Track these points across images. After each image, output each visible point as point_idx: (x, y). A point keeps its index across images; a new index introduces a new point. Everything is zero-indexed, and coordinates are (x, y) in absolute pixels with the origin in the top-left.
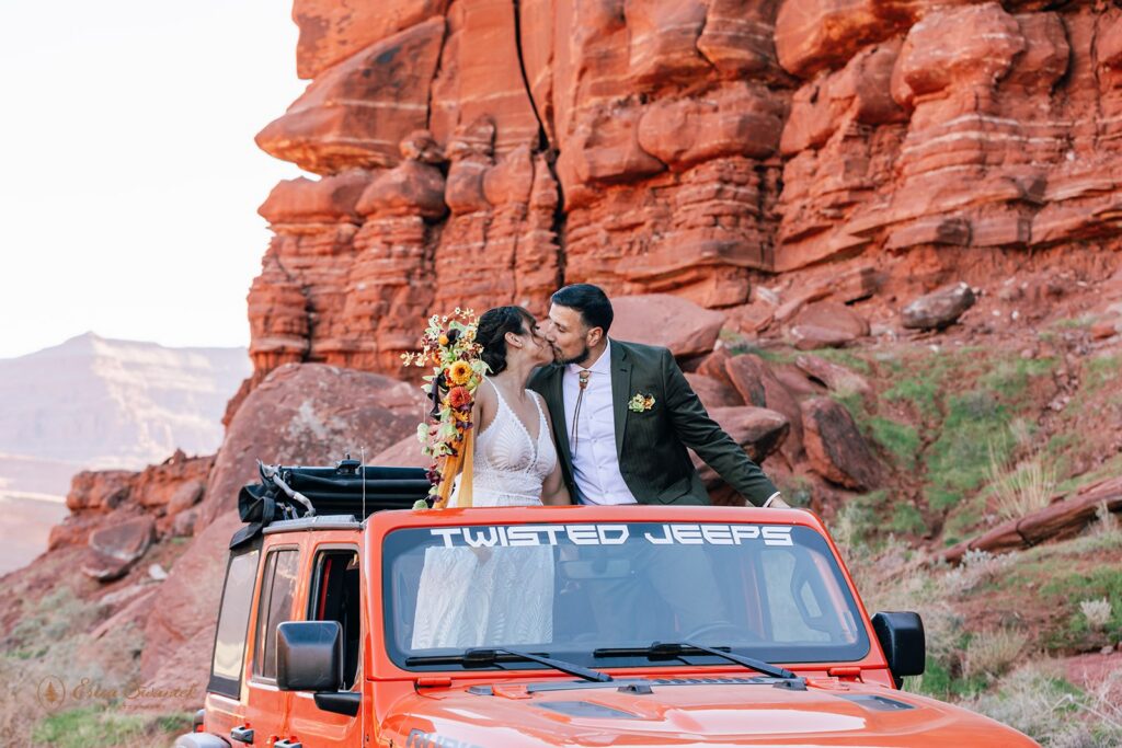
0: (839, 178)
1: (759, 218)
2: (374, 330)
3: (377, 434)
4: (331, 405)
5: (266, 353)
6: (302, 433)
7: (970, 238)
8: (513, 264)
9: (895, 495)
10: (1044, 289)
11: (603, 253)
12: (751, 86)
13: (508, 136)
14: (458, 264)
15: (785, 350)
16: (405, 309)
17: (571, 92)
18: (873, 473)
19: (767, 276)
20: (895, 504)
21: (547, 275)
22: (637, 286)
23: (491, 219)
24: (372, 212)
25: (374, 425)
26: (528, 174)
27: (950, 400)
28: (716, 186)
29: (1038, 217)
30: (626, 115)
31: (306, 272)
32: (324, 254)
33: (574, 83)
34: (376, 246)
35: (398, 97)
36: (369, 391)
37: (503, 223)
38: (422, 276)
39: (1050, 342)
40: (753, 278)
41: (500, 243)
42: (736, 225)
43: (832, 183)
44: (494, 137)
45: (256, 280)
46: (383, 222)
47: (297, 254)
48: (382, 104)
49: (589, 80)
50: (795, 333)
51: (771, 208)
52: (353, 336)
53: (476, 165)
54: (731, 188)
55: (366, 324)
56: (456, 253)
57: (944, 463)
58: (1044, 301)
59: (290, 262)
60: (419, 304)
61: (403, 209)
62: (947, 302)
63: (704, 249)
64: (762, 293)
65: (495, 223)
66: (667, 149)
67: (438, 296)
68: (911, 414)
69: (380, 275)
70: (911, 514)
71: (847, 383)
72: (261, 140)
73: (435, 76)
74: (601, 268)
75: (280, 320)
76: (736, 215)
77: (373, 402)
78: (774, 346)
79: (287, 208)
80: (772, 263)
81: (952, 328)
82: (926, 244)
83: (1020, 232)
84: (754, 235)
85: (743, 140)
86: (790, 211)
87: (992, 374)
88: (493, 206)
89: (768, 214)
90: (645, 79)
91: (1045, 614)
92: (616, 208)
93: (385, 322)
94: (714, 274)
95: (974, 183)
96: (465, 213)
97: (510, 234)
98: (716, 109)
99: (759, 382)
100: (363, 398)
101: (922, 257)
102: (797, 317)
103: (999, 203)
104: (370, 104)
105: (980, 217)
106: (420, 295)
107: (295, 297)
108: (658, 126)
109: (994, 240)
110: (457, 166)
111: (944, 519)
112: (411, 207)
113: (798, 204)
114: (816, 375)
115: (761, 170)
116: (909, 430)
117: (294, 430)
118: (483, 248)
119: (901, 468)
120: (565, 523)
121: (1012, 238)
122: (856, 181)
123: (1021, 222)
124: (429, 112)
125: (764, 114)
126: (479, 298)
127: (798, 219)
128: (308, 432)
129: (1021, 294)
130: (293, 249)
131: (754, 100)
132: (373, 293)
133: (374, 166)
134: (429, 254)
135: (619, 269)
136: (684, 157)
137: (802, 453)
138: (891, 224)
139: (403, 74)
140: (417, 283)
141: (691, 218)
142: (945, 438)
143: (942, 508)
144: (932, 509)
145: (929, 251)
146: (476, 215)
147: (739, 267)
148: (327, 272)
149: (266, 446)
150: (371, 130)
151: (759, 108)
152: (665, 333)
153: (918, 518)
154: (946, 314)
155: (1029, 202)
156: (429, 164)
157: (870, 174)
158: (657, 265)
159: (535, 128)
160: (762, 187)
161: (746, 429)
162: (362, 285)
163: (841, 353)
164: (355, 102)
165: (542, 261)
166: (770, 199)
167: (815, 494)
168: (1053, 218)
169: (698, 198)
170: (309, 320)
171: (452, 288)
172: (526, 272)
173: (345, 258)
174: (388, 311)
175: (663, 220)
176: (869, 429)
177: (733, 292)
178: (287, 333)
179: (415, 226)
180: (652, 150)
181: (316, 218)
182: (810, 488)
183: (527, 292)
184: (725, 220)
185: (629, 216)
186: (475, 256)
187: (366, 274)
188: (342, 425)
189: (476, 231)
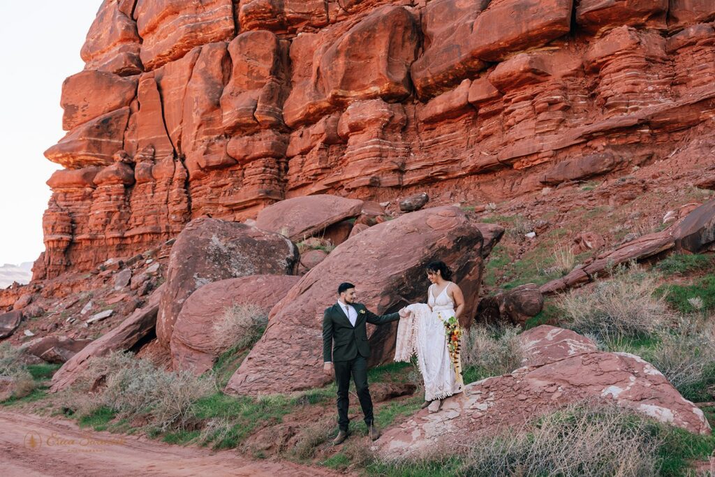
0: (317, 164)
1: (279, 181)
2: (104, 230)
4: (226, 237)
6: (215, 250)
7: (380, 184)
8: (167, 202)
11: (209, 196)
12: (274, 131)
13: (160, 153)
14: (141, 203)
16: (118, 221)
17: (194, 134)
21: (184, 206)
22: (225, 209)
23: (155, 185)
24: (102, 182)
26: (173, 167)
28: (263, 168)
29: (404, 176)
30: (221, 142)
31: (69, 208)
32: (78, 200)
33: (195, 130)
34: (103, 196)
35: (111, 137)
36: (240, 230)
37: (162, 185)
38: (125, 208)
41: (161, 194)
42: (271, 184)
43: (313, 166)
44: (154, 153)
45: (46, 211)
46: (106, 186)
47: (65, 201)
48: (104, 140)
49: (203, 129)
51: (283, 177)
52: (94, 233)
53: (148, 164)
54: (268, 169)
55: (101, 228)
56: (140, 199)
59: (62, 204)
60: (124, 219)
61: (116, 181)
62: (419, 200)
63: (260, 192)
65: (157, 186)
66: (240, 154)
67: (132, 216)
69: (106, 208)
72: (46, 154)
73: (126, 130)
74: (209, 202)
75: (60, 227)
76: (271, 180)
79: (62, 182)
82: (364, 186)
83: (399, 181)
84: (278, 187)
85: (273, 151)
86: (293, 178)
88: (156, 180)
89: (281, 180)
90: (229, 128)
92: (215, 178)
93: (109, 227)
94: (263, 202)
95: (378, 164)
96: (143, 183)
97: (165, 191)
98: (260, 140)
101: (363, 191)
103: (390, 171)
104: (99, 140)
105: (382, 176)
106: (124, 215)
107: (66, 218)
108: (235, 146)
109: (389, 185)
110: (139, 164)
112: (119, 180)
113: (296, 175)
115: (278, 163)
117: (211, 249)
118: (152, 196)
121: (397, 183)
122: (324, 165)
123: (399, 177)
124: (123, 144)
125: (279, 142)
126: (152, 216)
127: (297, 180)
130: (63, 198)
131: (276, 136)
132: (103, 215)
133: (100, 165)
134: (127, 199)
135: (220, 201)
136: (247, 158)
138: (343, 180)
139: (113, 128)
140: (123, 211)
141: (253, 181)
145: (366, 189)
146: (149, 183)
147: (273, 200)
148: (80, 207)
149: (199, 257)
150: (100, 150)
151: (278, 139)
152: (337, 209)
154: (419, 204)
155: (401, 171)
156: (126, 163)
157: (329, 163)
158: (238, 199)
159: (172, 149)
160: (279, 169)
162: (97, 212)
164: (92, 139)
165: (181, 201)
166: (283, 174)
168: (413, 176)
169: (255, 173)
170: (72, 227)
171: (139, 212)
172: (173, 205)
173: (88, 201)
174: (110, 223)
175: (239, 182)
178: (63, 233)
179: (121, 188)
180: (233, 156)
181: (75, 185)
183: (174, 212)
184: (267, 181)
185: (222, 181)
186: (149, 199)
187: (98, 208)
188: (234, 246)
189: (149, 189)
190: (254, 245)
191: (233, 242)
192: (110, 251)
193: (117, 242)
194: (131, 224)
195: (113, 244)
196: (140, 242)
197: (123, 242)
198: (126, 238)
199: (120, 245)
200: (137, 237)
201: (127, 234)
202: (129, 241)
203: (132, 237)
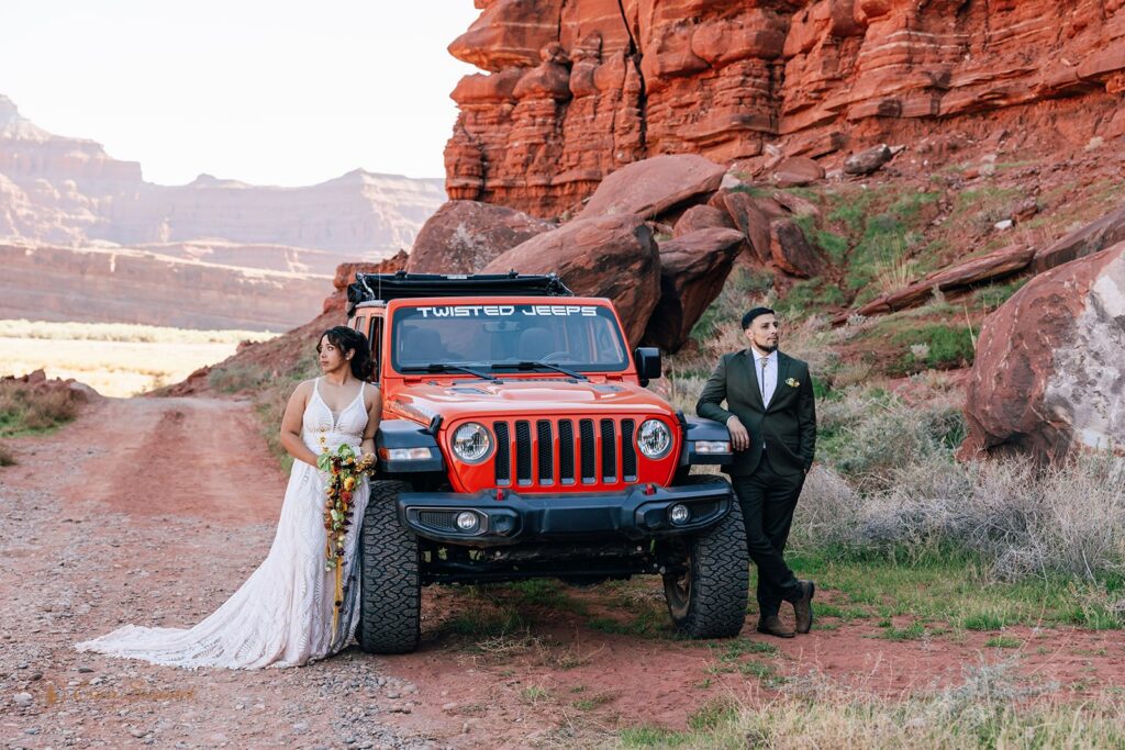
0: (820, 73)
1: (769, 98)
2: (524, 173)
3: (505, 244)
4: (476, 226)
5: (456, 188)
6: (458, 244)
7: (901, 112)
8: (612, 130)
9: (827, 280)
10: (945, 145)
11: (670, 122)
12: (765, 11)
13: (610, 45)
14: (578, 130)
15: (769, 188)
16: (544, 159)
17: (650, 16)
18: (814, 267)
19: (774, 137)
20: (826, 286)
21: (634, 137)
22: (691, 144)
23: (599, 100)
24: (523, 96)
25: (503, 239)
26: (623, 70)
27: (869, 220)
28: (741, 78)
29: (944, 98)
30: (684, 31)
31: (481, 135)
32: (492, 123)
33: (651, 10)
34: (525, 118)
35: (539, 20)
36: (499, 218)
37: (606, 103)
38: (555, 138)
39: (937, 182)
40: (765, 138)
41: (604, 116)
42: (754, 103)
43: (814, 76)
44: (601, 46)
45: (449, 141)
46: (530, 102)
47: (476, 124)
48: (529, 25)
49: (660, 8)
50: (776, 177)
51: (777, 92)
52: (511, 177)
53: (589, 65)
54: (750, 79)
55: (519, 169)
56: (576, 123)
57: (861, 259)
58: (945, 154)
59: (471, 129)
60: (553, 156)
61: (542, 94)
62: (873, 157)
63: (733, 119)
64: (769, 148)
65: (602, 102)
66: (710, 53)
67: (565, 150)
68: (844, 229)
69: (528, 137)
70: (835, 292)
71: (804, 209)
72: (452, 49)
73: (563, 6)
74: (668, 132)
75: (465, 167)
76: (754, 97)
77: (502, 224)
78: (760, 186)
79: (469, 94)
80: (778, 129)
81: (876, 173)
82: (872, 116)
83: (932, 108)
84: (766, 110)
85: (759, 47)
86: (789, 94)
87: (898, 203)
88: (600, 91)
89: (775, 96)
90: (696, 8)
92: (678, 92)
93: (531, 168)
94: (739, 136)
95: (904, 76)
96: (582, 96)
97: (611, 110)
98: (742, 27)
99: (745, 209)
100: (496, 222)
101: (869, 125)
102: (779, 167)
103: (920, 89)
104: (521, 25)
105: (907, 99)
106: (553, 150)
107: (475, 152)
108: (704, 38)
109: (915, 114)
110: (577, 65)
111: (856, 295)
112: (547, 92)
113: (794, 89)
114: (786, 204)
115: (770, 67)
116: (841, 239)
117: (454, 242)
118: (593, 119)
119: (833, 263)
120: (483, 305)
121: (927, 112)
122: (830, 75)
123: (933, 101)
124: (560, 30)
125: (773, 30)
126: (591, 152)
127: (793, 99)
128: (463, 243)
129: (930, 148)
130: (473, 120)
131: (767, 21)
132: (523, 149)
133: (524, 66)
134: (559, 123)
135: (679, 132)
136: (721, 59)
137: (769, 255)
138: (851, 103)
139: (542, 4)
140: (551, 142)
141: (725, 99)
142: (863, 245)
143: (855, 288)
144: (849, 288)
145: (873, 121)
146: (589, 97)
147: (756, 132)
148: (494, 134)
149: (437, 252)
150: (522, 42)
151: (770, 26)
152: (689, 179)
153: (839, 295)
154: (872, 164)
155: (939, 88)
156: (559, 64)
157: (839, 70)
158: (703, 130)
159: (628, 39)
160: (771, 78)
161: (719, 241)
162: (516, 144)
163: (803, 190)
164: (511, 24)
165: (631, 128)
166: (776, 86)
167: (775, 279)
168: (954, 99)
169: (729, 86)
170: (483, 166)
171: (574, 145)
172: (621, 135)
173: (506, 126)
174: (533, 161)
175: (708, 100)
176: (816, 239)
177: (752, 148)
178: (469, 175)
179: (550, 105)
180: (701, 55)
181: (487, 100)
182: (772, 277)
183: (621, 148)
184: (746, 101)
185: (686, 98)
186: (588, 125)
187: (519, 137)
188: (483, 238)
189: (589, 108)
190: (511, 238)
191: (484, 233)
192: (533, 206)
193: (542, 193)
194: (562, 165)
195: (537, 197)
196: (573, 194)
197: (551, 194)
198: (555, 186)
199: (546, 197)
200: (568, 186)
201: (556, 181)
202: (558, 192)
203: (562, 185)
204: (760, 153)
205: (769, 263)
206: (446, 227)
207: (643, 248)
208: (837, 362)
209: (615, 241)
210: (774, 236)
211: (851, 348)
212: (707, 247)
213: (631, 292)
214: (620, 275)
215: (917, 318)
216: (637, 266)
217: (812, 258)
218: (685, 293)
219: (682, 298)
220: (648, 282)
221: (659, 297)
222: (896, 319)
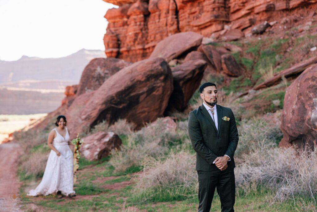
1: (225, 8)
2: (134, 45)
4: (105, 67)
5: (109, 53)
7: (274, 9)
8: (166, 25)
9: (245, 77)
10: (292, 20)
11: (188, 20)
14: (153, 26)
15: (222, 42)
16: (141, 39)
18: (240, 72)
19: (228, 22)
20: (245, 79)
21: (175, 27)
22: (197, 28)
23: (160, 14)
24: (131, 15)
26: (168, 2)
27: (261, 52)
29: (291, 1)
31: (117, 31)
32: (120, 26)
34: (133, 23)
36: (114, 63)
37: (163, 15)
38: (145, 30)
39: (288, 34)
40: (224, 23)
41: (163, 20)
42: (219, 10)
45: (105, 35)
46: (134, 17)
50: (224, 38)
52: (129, 47)
53: (156, 0)
54: (217, 1)
55: (132, 43)
56: (152, 23)
57: (258, 67)
58: (292, 23)
59: (112, 29)
60: (145, 37)
61: (138, 13)
62: (262, 27)
63: (211, 17)
64: (226, 27)
67: (149, 34)
68: (252, 56)
69: (134, 31)
70: (248, 81)
71: (236, 49)
74: (187, 24)
75: (111, 44)
76: (219, 8)
77: (115, 66)
78: (219, 42)
80: (229, 19)
81: (264, 33)
82: (263, 11)
83: (287, 6)
84: (224, 12)
86: (232, 5)
87: (273, 44)
88: (160, 10)
89: (227, 6)
91: (265, 104)
92: (190, 8)
93: (137, 42)
94: (214, 23)
96: (154, 13)
97: (165, 17)
99: (211, 52)
100: (112, 65)
101: (263, 15)
105: (277, 3)
106: (145, 35)
107: (115, 38)
109: (280, 9)
110: (151, 1)
111: (256, 82)
112: (140, 12)
113: (234, 3)
114: (228, 48)
116: (250, 60)
117: (96, 74)
118: (159, 22)
119: (248, 70)
121: (285, 7)
123: (287, 3)
127: (234, 7)
128: (99, 74)
129: (287, 22)
130: (113, 26)
132: (133, 36)
133: (131, 3)
134: (146, 24)
135: (192, 24)
137: (222, 69)
138: (256, 7)
140: (144, 32)
141: (208, 9)
142: (259, 62)
143: (256, 79)
144: (254, 79)
145: (264, 13)
146: (156, 13)
147: (221, 21)
148: (122, 30)
149: (90, 79)
153: (250, 82)
154: (262, 30)
158: (201, 22)
161: (196, 65)
162: (130, 34)
163: (235, 42)
165: (173, 23)
166: (227, 3)
167: (224, 78)
169: (209, 4)
170: (118, 43)
171: (152, 32)
172: (170, 27)
173: (126, 27)
174: (137, 40)
175: (201, 10)
176: (241, 61)
178: (113, 47)
179: (142, 17)
181: (117, 18)
182: (223, 77)
183: (170, 31)
184: (216, 9)
185: (193, 10)
186: (157, 24)
187: (130, 31)
188: (108, 72)
189: (157, 17)
191: (108, 70)
192: (138, 57)
193: (141, 52)
194: (148, 40)
195: (140, 54)
197: (145, 52)
198: (146, 49)
199: (143, 53)
201: (146, 46)
202: (148, 51)
203: (149, 48)
204: (223, 29)
205: (222, 72)
206: (93, 69)
207: (164, 70)
208: (243, 110)
209: (153, 68)
210: (223, 61)
211: (251, 103)
212: (191, 68)
213: (161, 89)
214: (156, 82)
215: (276, 89)
216: (162, 78)
217: (239, 69)
218: (184, 87)
219: (183, 89)
220: (167, 84)
221: (173, 89)
222: (268, 90)
